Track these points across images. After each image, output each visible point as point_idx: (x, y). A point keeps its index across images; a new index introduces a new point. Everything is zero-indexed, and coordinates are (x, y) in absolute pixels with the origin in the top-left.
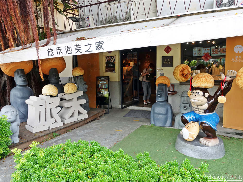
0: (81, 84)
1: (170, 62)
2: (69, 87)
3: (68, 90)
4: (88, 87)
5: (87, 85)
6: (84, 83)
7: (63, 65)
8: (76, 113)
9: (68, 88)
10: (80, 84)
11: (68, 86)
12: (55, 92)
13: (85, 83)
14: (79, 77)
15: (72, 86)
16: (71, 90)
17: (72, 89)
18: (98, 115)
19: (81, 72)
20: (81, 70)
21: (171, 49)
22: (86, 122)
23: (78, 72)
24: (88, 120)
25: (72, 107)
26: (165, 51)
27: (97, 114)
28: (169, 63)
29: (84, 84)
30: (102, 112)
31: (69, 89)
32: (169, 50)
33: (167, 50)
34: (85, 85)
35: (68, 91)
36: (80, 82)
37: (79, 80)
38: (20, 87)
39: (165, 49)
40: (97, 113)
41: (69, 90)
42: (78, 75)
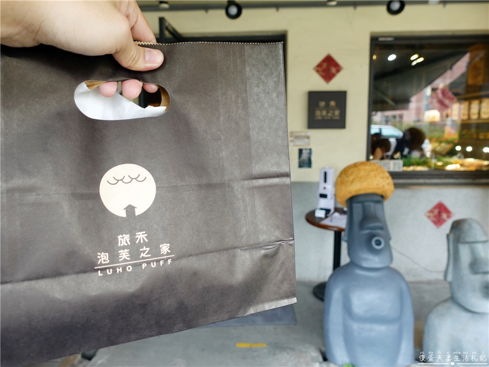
1: (337, 112)
21: (338, 68)
26: (318, 71)
28: (333, 113)
32: (333, 70)
33: (324, 71)
39: (320, 65)
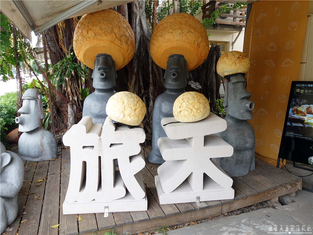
0: (235, 97)
2: (184, 104)
3: (180, 112)
4: (253, 107)
5: (250, 102)
6: (243, 96)
7: (198, 46)
8: (197, 181)
9: (180, 107)
10: (232, 97)
11: (181, 102)
12: (129, 115)
13: (246, 95)
14: (231, 78)
15: (190, 102)
16: (186, 113)
17: (190, 111)
18: (272, 192)
19: (238, 65)
20: (239, 58)
22: (225, 209)
23: (231, 63)
24: (236, 206)
25: (185, 163)
27: (270, 190)
29: (243, 98)
30: (289, 187)
31: (181, 109)
34: (245, 101)
35: (180, 116)
36: (232, 92)
37: (231, 86)
38: (99, 92)
40: (269, 186)
41: (182, 113)
42: (231, 73)
